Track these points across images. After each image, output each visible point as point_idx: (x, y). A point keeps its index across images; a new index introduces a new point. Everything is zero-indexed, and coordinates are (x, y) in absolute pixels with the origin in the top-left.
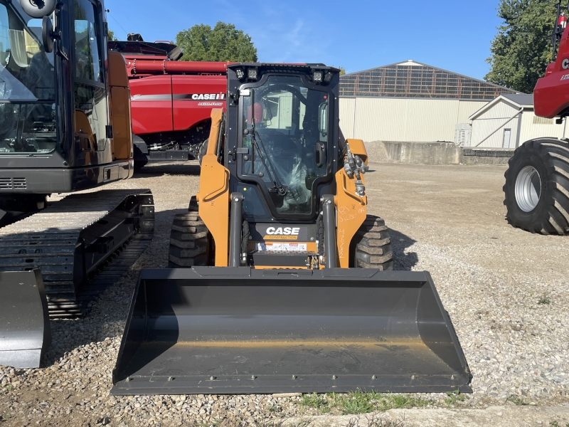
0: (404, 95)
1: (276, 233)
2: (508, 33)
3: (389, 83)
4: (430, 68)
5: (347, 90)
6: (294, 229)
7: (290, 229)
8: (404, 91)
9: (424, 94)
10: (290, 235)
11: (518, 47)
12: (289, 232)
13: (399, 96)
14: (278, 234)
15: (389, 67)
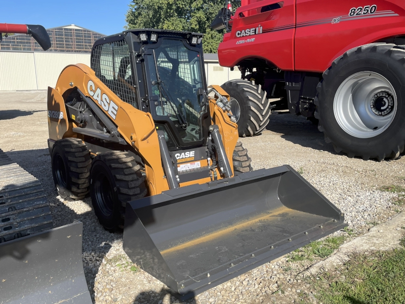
0: (72, 51)
1: (181, 158)
2: (135, 9)
3: (59, 41)
4: (88, 31)
5: (25, 46)
6: (191, 152)
7: (189, 153)
8: (71, 48)
9: (87, 50)
10: (190, 157)
11: (144, 19)
12: (189, 155)
13: (68, 51)
14: (182, 158)
15: (58, 29)
